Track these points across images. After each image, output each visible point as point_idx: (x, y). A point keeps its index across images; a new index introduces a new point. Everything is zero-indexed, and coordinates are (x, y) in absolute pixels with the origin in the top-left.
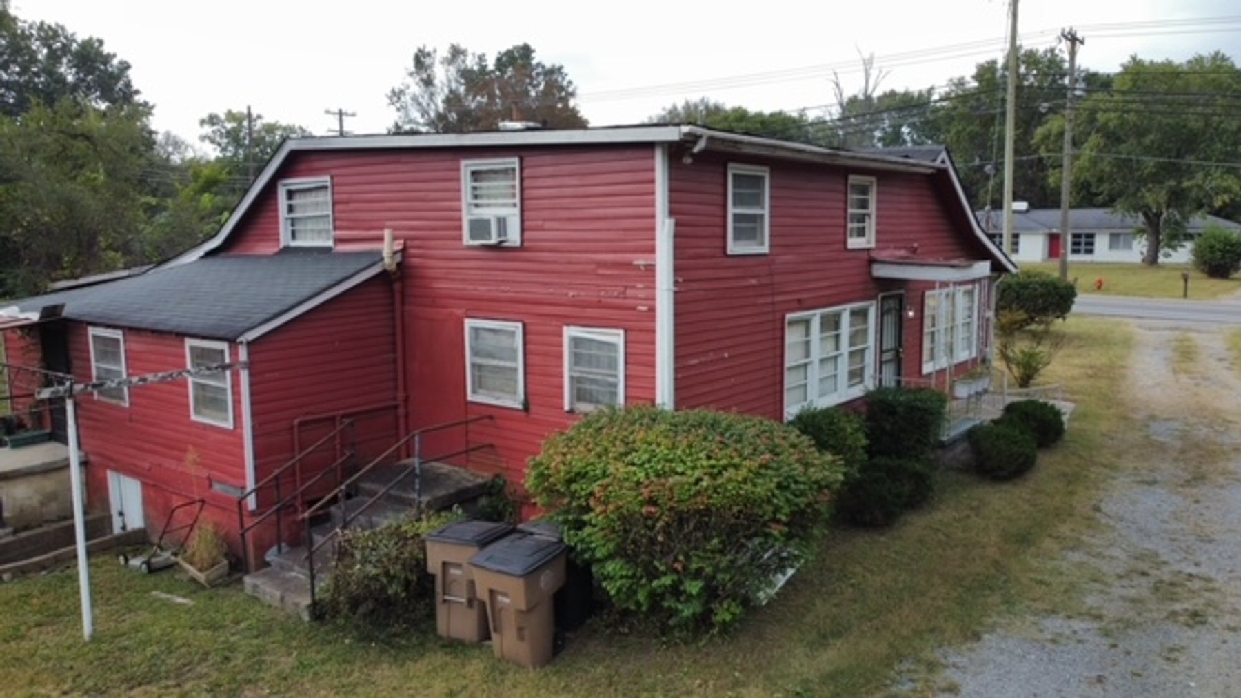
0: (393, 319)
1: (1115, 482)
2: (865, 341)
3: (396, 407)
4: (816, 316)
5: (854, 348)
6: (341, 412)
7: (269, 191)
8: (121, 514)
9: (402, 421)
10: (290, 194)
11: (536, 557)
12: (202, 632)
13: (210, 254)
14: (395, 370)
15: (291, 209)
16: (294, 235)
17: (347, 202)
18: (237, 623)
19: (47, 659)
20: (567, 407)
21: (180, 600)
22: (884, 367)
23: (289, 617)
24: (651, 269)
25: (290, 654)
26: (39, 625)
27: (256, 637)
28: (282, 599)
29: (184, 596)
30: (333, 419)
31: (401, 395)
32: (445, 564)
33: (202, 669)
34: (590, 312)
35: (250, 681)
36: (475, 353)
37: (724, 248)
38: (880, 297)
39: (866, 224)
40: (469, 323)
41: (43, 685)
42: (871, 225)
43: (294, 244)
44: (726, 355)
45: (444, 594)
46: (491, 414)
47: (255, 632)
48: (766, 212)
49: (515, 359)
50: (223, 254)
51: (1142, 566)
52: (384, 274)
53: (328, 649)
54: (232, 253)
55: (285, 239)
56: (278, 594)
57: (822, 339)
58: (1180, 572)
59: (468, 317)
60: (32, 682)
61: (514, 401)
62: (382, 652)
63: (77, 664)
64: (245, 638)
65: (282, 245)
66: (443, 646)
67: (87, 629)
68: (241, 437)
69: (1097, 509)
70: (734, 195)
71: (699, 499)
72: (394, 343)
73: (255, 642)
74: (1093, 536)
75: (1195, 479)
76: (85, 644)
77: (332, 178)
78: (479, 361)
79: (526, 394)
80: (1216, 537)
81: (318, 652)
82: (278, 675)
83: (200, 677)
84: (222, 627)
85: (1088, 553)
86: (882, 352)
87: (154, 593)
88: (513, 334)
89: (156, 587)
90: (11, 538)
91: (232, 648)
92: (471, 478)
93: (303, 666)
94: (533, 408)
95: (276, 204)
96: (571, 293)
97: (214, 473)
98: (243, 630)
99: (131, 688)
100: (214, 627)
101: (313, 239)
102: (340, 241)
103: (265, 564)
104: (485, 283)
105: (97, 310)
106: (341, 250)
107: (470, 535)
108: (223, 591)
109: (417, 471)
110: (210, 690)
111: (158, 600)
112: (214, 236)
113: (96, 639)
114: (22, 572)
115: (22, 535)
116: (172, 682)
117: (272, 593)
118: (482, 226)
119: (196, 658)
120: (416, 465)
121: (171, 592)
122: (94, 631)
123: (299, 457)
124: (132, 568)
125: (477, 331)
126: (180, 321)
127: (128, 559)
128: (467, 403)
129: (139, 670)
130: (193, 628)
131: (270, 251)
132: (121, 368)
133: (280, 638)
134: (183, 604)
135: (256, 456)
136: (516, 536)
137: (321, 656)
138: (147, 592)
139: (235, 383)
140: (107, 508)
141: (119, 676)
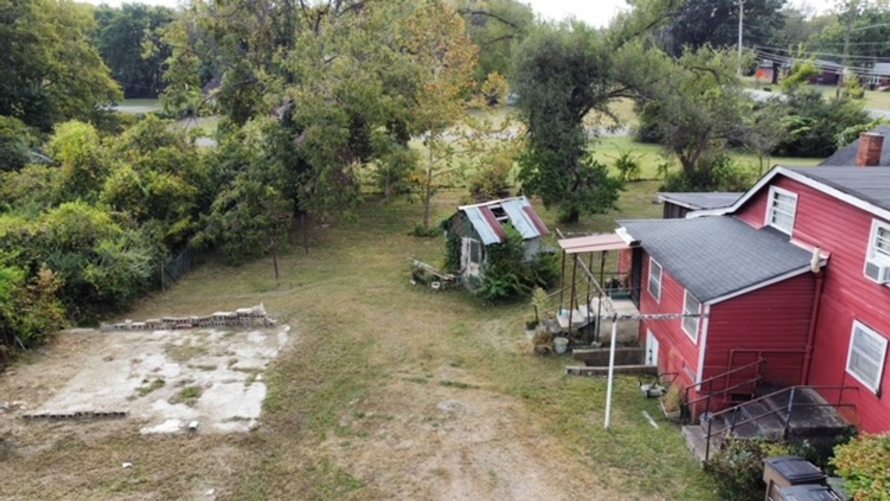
0: (813, 299)
3: (804, 353)
6: (763, 350)
7: (764, 190)
8: (651, 351)
9: (806, 364)
10: (777, 195)
12: (651, 450)
13: (728, 214)
14: (808, 330)
15: (775, 204)
16: (774, 220)
17: (804, 214)
18: (669, 453)
19: (587, 431)
21: (653, 423)
23: (694, 461)
25: (683, 484)
26: (592, 409)
27: (673, 466)
28: (694, 450)
29: (656, 421)
30: (757, 353)
31: (808, 347)
32: (772, 482)
33: (642, 472)
35: (658, 489)
36: (855, 344)
40: (856, 324)
41: (581, 446)
43: (773, 225)
45: (770, 495)
46: (858, 388)
47: (673, 463)
49: (879, 360)
50: (735, 217)
52: (810, 272)
53: (703, 491)
54: (740, 218)
55: (768, 221)
56: (693, 446)
59: (857, 319)
60: (577, 442)
61: (873, 388)
63: (597, 441)
64: (667, 464)
65: (766, 223)
67: (606, 423)
68: (698, 351)
72: (811, 314)
73: (672, 468)
76: (604, 431)
77: (799, 196)
78: (858, 351)
79: (880, 386)
81: (697, 490)
82: (673, 493)
83: (639, 476)
84: (662, 452)
87: (644, 412)
88: (880, 345)
89: (646, 409)
90: (598, 350)
91: (660, 466)
92: (834, 420)
93: (687, 495)
94: (883, 396)
95: (767, 198)
97: (686, 362)
98: (670, 459)
99: (611, 466)
100: (657, 450)
101: (784, 227)
102: (795, 236)
103: (698, 423)
104: (872, 303)
105: (656, 246)
106: (794, 242)
107: (789, 473)
108: (673, 427)
109: (789, 410)
110: (640, 486)
111: (644, 418)
112: (732, 206)
113: (608, 430)
114: (597, 373)
115: (605, 349)
116: (627, 472)
117: (691, 443)
118: (873, 270)
119: (642, 464)
120: (790, 406)
121: (651, 415)
122: (610, 424)
123: (729, 372)
124: (641, 391)
125: (860, 332)
126: (686, 275)
127: (641, 384)
128: (845, 372)
129: (618, 458)
130: (649, 445)
131: (758, 226)
132: (659, 284)
133: (684, 472)
134: (653, 427)
135: (705, 363)
136: (819, 486)
137: (697, 494)
138: (641, 410)
139: (701, 323)
140: (645, 346)
141: (609, 456)
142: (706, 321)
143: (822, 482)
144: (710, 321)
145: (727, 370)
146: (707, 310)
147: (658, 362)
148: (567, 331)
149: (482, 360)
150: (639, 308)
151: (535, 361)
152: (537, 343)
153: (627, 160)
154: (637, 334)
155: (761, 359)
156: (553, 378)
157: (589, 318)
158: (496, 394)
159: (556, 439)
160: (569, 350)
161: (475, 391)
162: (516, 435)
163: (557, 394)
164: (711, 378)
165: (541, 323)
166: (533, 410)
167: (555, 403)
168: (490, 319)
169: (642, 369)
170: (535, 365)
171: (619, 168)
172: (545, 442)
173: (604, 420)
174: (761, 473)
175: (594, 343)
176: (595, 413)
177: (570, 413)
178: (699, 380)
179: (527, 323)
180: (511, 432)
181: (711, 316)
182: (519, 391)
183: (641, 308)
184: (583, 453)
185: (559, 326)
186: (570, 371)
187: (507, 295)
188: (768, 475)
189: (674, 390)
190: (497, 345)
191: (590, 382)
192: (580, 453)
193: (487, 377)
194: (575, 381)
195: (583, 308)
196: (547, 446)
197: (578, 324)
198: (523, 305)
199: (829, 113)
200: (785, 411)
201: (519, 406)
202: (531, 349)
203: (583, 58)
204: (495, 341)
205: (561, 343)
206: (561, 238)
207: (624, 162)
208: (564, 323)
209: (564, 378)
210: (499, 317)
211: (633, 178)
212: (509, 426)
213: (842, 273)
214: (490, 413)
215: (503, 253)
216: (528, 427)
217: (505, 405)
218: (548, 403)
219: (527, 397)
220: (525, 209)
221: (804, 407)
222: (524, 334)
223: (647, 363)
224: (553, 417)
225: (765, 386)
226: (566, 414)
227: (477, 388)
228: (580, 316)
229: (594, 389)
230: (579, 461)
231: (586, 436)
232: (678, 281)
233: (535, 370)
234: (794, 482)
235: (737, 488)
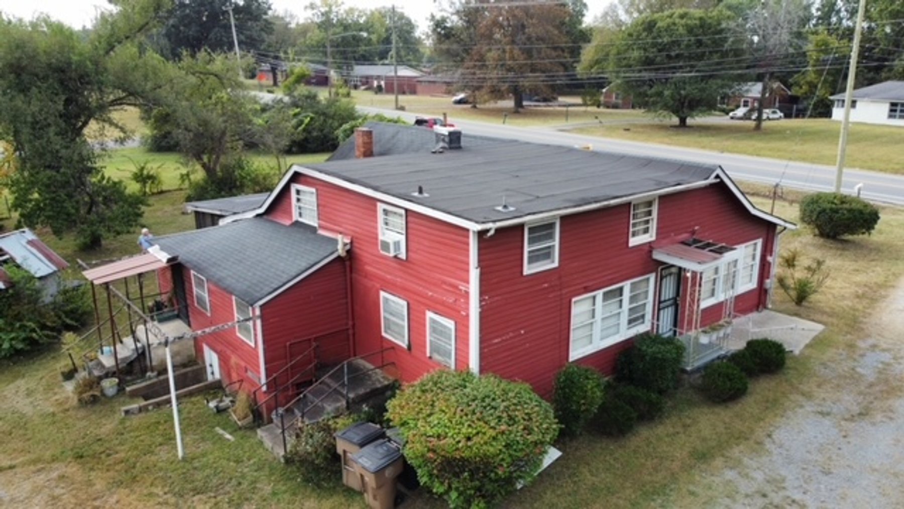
0: (346, 280)
1: (800, 411)
2: (646, 298)
3: (348, 329)
4: (599, 294)
5: (634, 305)
6: (314, 336)
7: (286, 188)
8: (211, 366)
9: (351, 337)
10: (298, 192)
11: (383, 461)
12: (232, 464)
13: (258, 216)
14: (347, 308)
15: (298, 200)
16: (300, 215)
17: (324, 206)
18: (249, 460)
19: (161, 469)
20: (428, 355)
21: (228, 436)
22: (662, 312)
23: (275, 459)
24: (467, 293)
25: (269, 485)
26: (161, 444)
27: (256, 471)
28: (272, 448)
29: (231, 434)
30: (309, 340)
31: (350, 323)
32: (345, 452)
33: (227, 489)
34: (438, 306)
35: (247, 499)
36: (385, 311)
37: (522, 272)
38: (659, 269)
39: (650, 225)
40: (382, 294)
41: (157, 487)
42: (653, 226)
43: (301, 220)
44: (522, 332)
45: (345, 464)
46: (394, 347)
47: (255, 468)
48: (556, 243)
49: (403, 320)
50: (265, 217)
51: (768, 489)
52: (339, 257)
53: (289, 484)
54: (270, 218)
55: (295, 217)
56: (271, 445)
57: (604, 306)
58: (788, 497)
59: (382, 290)
60: (152, 485)
61: (404, 344)
62: (313, 490)
63: (173, 475)
64: (251, 471)
65: (294, 219)
66: (344, 491)
67: (180, 453)
68: (257, 353)
69: (769, 436)
70: (529, 239)
71: (457, 452)
72: (346, 293)
73: (255, 474)
74: (751, 459)
75: (860, 414)
76: (179, 462)
77: (317, 190)
78: (388, 316)
79: (409, 341)
80: (834, 471)
81: (283, 485)
82: (261, 497)
83: (225, 493)
84: (242, 461)
85: (739, 473)
86: (660, 302)
87: (217, 429)
88: (403, 307)
89: (218, 425)
90: (155, 380)
91: (243, 476)
92: (382, 380)
93: (274, 494)
94: (412, 349)
95: (290, 196)
96: (430, 294)
97: (248, 367)
98: (251, 465)
99: (194, 495)
100: (237, 462)
101: (310, 220)
102: (321, 227)
103: (271, 421)
104: (390, 274)
105: (195, 259)
106: (321, 232)
107: (357, 439)
108: (248, 433)
109: (346, 383)
110: (229, 503)
111: (218, 434)
112: (260, 207)
113: (184, 459)
114: (158, 405)
115: (162, 378)
116: (212, 494)
117: (268, 444)
118: (386, 246)
119: (226, 480)
120: (346, 379)
121: (224, 429)
122: (184, 453)
123: (289, 365)
124: (209, 409)
125: (386, 300)
126: (229, 282)
127: (208, 402)
128: (382, 337)
129: (199, 484)
130: (229, 460)
131: (287, 223)
132: (206, 295)
133: (267, 473)
134: (228, 440)
135: (266, 363)
136: (381, 441)
137: (284, 488)
138: (213, 427)
139: (255, 325)
140: (204, 362)
141: (190, 486)
142: (259, 323)
143: (382, 435)
144: (263, 321)
145: (287, 364)
146: (258, 312)
147: (221, 374)
148: (115, 369)
149: (10, 434)
150: (189, 325)
151: (82, 413)
152: (81, 393)
153: (145, 172)
154: (194, 352)
155: (314, 344)
156: (107, 426)
157: (137, 349)
158: (40, 466)
159: (127, 491)
160: (121, 389)
161: (10, 473)
162: (76, 504)
163: (117, 442)
164: (275, 375)
165: (80, 370)
166: (92, 469)
167: (117, 453)
168: (13, 381)
169: (206, 386)
170: (83, 419)
171: (138, 182)
172: (115, 498)
173: (177, 451)
174: (334, 447)
175: (149, 374)
176: (166, 447)
177: (137, 456)
178: (263, 380)
179: (63, 374)
180: (70, 502)
181: (263, 317)
182: (70, 453)
183: (192, 324)
184: (161, 493)
185: (103, 366)
186: (127, 412)
187: (29, 348)
188: (341, 446)
189: (242, 397)
190: (28, 410)
191: (153, 416)
192: (158, 495)
193: (22, 451)
194: (135, 421)
195: (129, 341)
196: (118, 502)
197: (126, 358)
198: (52, 355)
199: (326, 111)
200: (343, 385)
201: (73, 469)
202: (74, 401)
203: (69, 64)
204: (23, 405)
205: (109, 385)
206: (85, 269)
207: (142, 175)
208: (108, 362)
209: (122, 422)
210: (24, 376)
211: (155, 191)
212: (64, 497)
213: (364, 253)
214: (37, 490)
215: (11, 300)
216: (89, 490)
217: (55, 475)
218: (109, 455)
219: (81, 457)
220: (30, 243)
221: (357, 376)
222: (62, 386)
223: (210, 378)
224: (118, 468)
225: (322, 368)
226: (132, 460)
227: (11, 467)
228: (127, 349)
229: (158, 423)
230: (159, 503)
231: (161, 474)
232: (225, 289)
233: (84, 423)
234: (362, 445)
235: (317, 469)
